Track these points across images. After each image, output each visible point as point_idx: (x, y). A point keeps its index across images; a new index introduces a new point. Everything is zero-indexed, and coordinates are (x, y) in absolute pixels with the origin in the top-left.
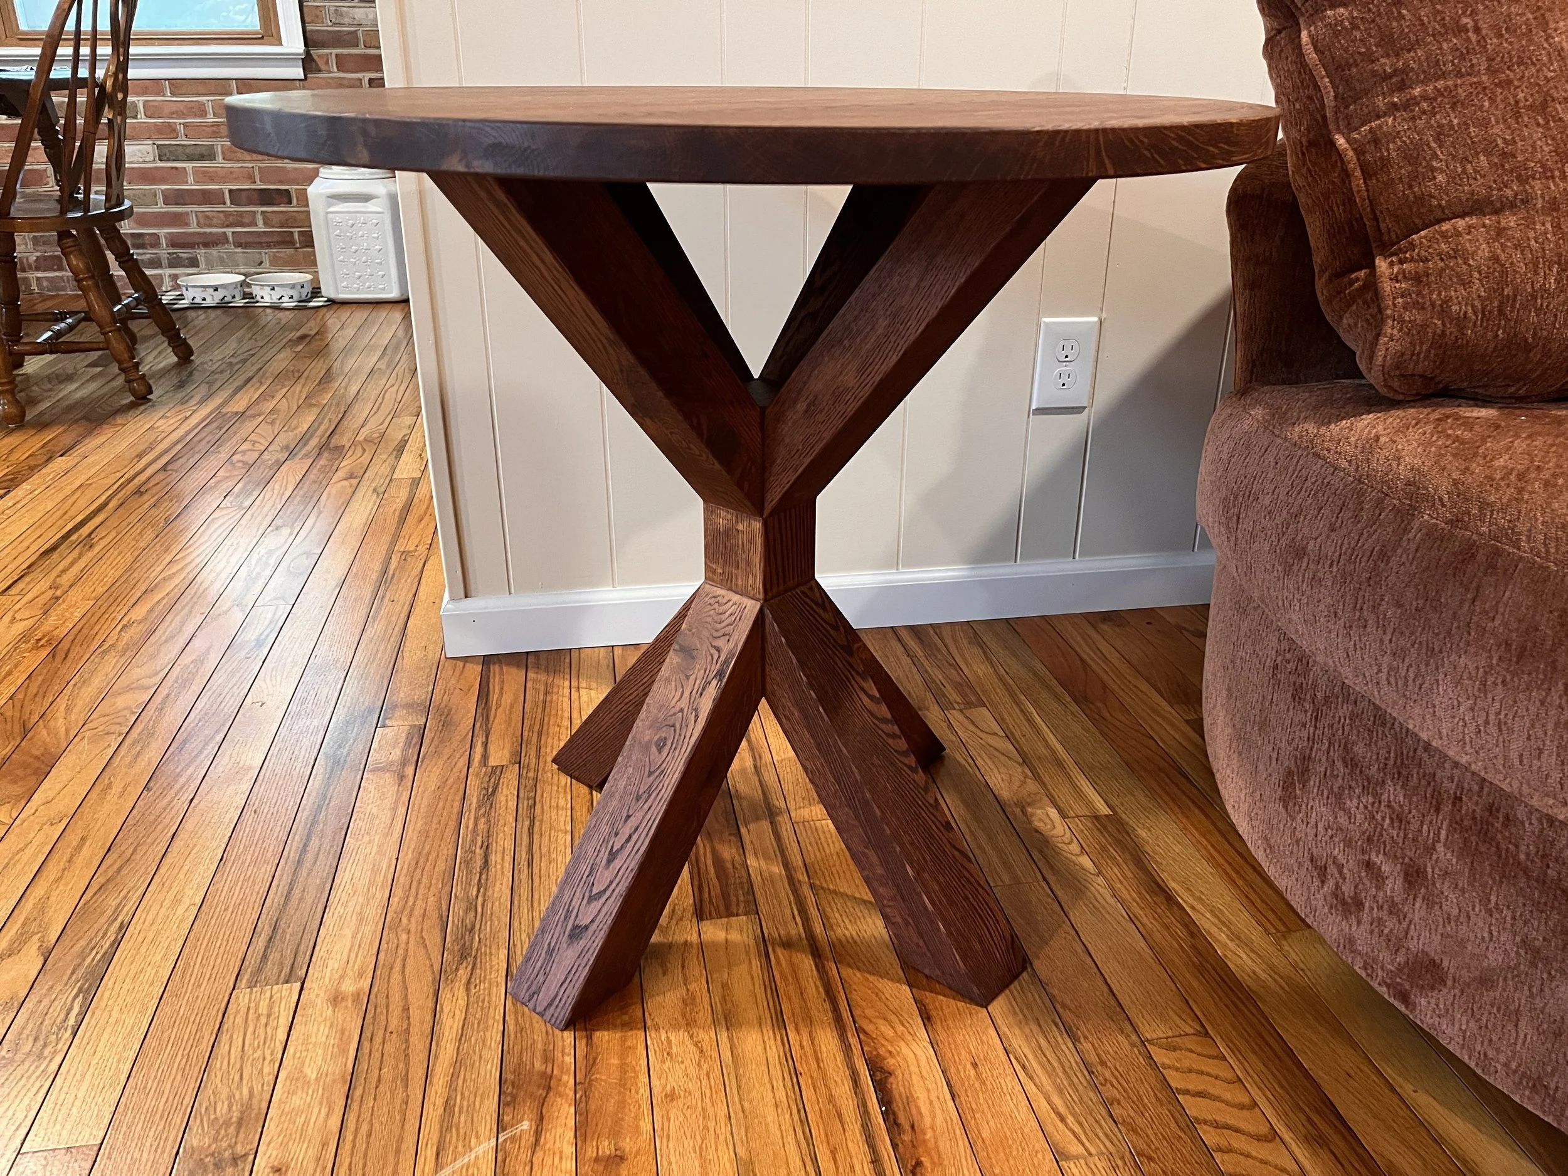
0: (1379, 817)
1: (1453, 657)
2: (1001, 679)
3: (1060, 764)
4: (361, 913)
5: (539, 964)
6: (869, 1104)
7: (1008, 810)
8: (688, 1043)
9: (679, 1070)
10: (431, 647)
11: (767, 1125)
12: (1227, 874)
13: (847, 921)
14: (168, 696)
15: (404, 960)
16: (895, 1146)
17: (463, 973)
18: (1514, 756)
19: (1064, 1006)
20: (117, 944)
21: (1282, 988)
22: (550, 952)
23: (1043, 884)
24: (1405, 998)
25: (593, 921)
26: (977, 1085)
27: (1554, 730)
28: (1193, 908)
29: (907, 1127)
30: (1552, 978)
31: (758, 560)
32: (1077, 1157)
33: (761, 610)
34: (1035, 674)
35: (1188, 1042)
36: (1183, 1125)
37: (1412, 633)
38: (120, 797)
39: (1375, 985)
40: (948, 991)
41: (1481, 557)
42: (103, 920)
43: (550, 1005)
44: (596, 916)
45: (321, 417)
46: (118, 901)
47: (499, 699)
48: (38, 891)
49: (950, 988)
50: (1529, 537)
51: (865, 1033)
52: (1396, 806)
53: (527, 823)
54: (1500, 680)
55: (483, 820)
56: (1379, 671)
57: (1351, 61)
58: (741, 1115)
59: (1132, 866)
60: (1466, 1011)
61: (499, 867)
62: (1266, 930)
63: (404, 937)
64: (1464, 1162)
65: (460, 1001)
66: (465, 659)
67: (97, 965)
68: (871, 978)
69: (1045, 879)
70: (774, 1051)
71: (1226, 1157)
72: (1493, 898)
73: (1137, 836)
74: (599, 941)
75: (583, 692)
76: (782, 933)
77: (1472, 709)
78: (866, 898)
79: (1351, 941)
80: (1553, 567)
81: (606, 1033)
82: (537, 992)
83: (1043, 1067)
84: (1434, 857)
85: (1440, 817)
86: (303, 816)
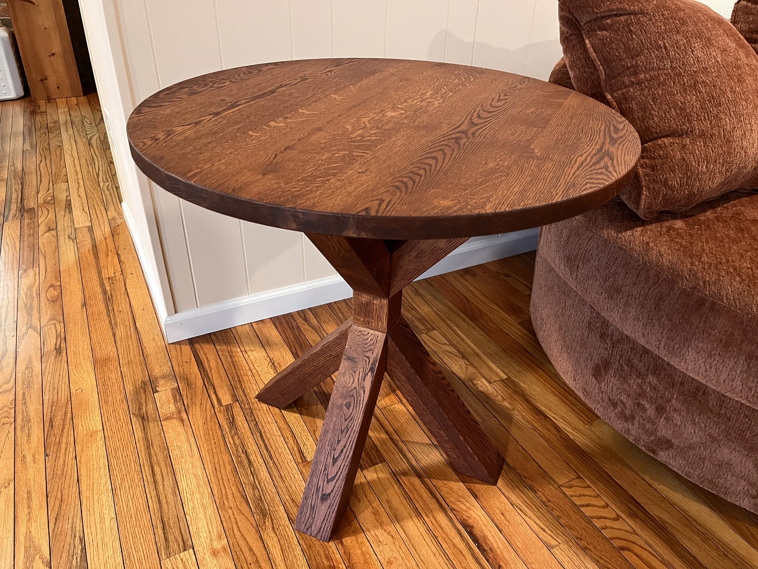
0: (644, 387)
1: (697, 343)
2: (435, 312)
3: (478, 355)
4: (202, 504)
5: (308, 514)
6: (470, 543)
7: (466, 384)
8: (385, 534)
9: (387, 548)
10: (156, 338)
11: (434, 565)
12: (560, 398)
13: (425, 456)
14: (24, 394)
15: (237, 524)
16: (488, 561)
17: (268, 524)
18: (722, 380)
19: (525, 477)
20: (84, 550)
21: (598, 448)
22: (313, 508)
23: (495, 419)
24: (653, 452)
25: (332, 491)
26: (507, 523)
27: (740, 373)
28: (555, 418)
29: (489, 551)
30: (719, 447)
31: (385, 316)
32: (556, 546)
33: (386, 337)
34: (449, 308)
35: (574, 483)
36: (586, 521)
37: (676, 332)
38: (34, 463)
39: (640, 447)
40: (479, 481)
41: (707, 305)
42: (68, 538)
43: (319, 531)
44: (333, 489)
45: (9, 188)
46: (70, 525)
47: (209, 365)
48: (22, 530)
49: (479, 479)
50: (727, 298)
51: (454, 510)
52: (653, 384)
53: (258, 435)
54: (717, 354)
55: (236, 438)
56: (660, 344)
57: (612, 59)
58: (422, 563)
59: (525, 403)
60: (682, 457)
61: (257, 462)
62: (584, 423)
63: (230, 512)
64: (684, 511)
65: (274, 539)
66: (179, 343)
67: (81, 564)
68: (446, 482)
69: (494, 417)
70: (422, 529)
71: (607, 531)
72: (697, 420)
73: (522, 387)
74: (338, 499)
75: (249, 353)
76: (400, 468)
77: (704, 362)
78: (427, 442)
79: (628, 430)
80: (739, 311)
81: (347, 538)
82: (311, 526)
83: (529, 509)
84: (671, 404)
85: (674, 390)
86: (143, 454)
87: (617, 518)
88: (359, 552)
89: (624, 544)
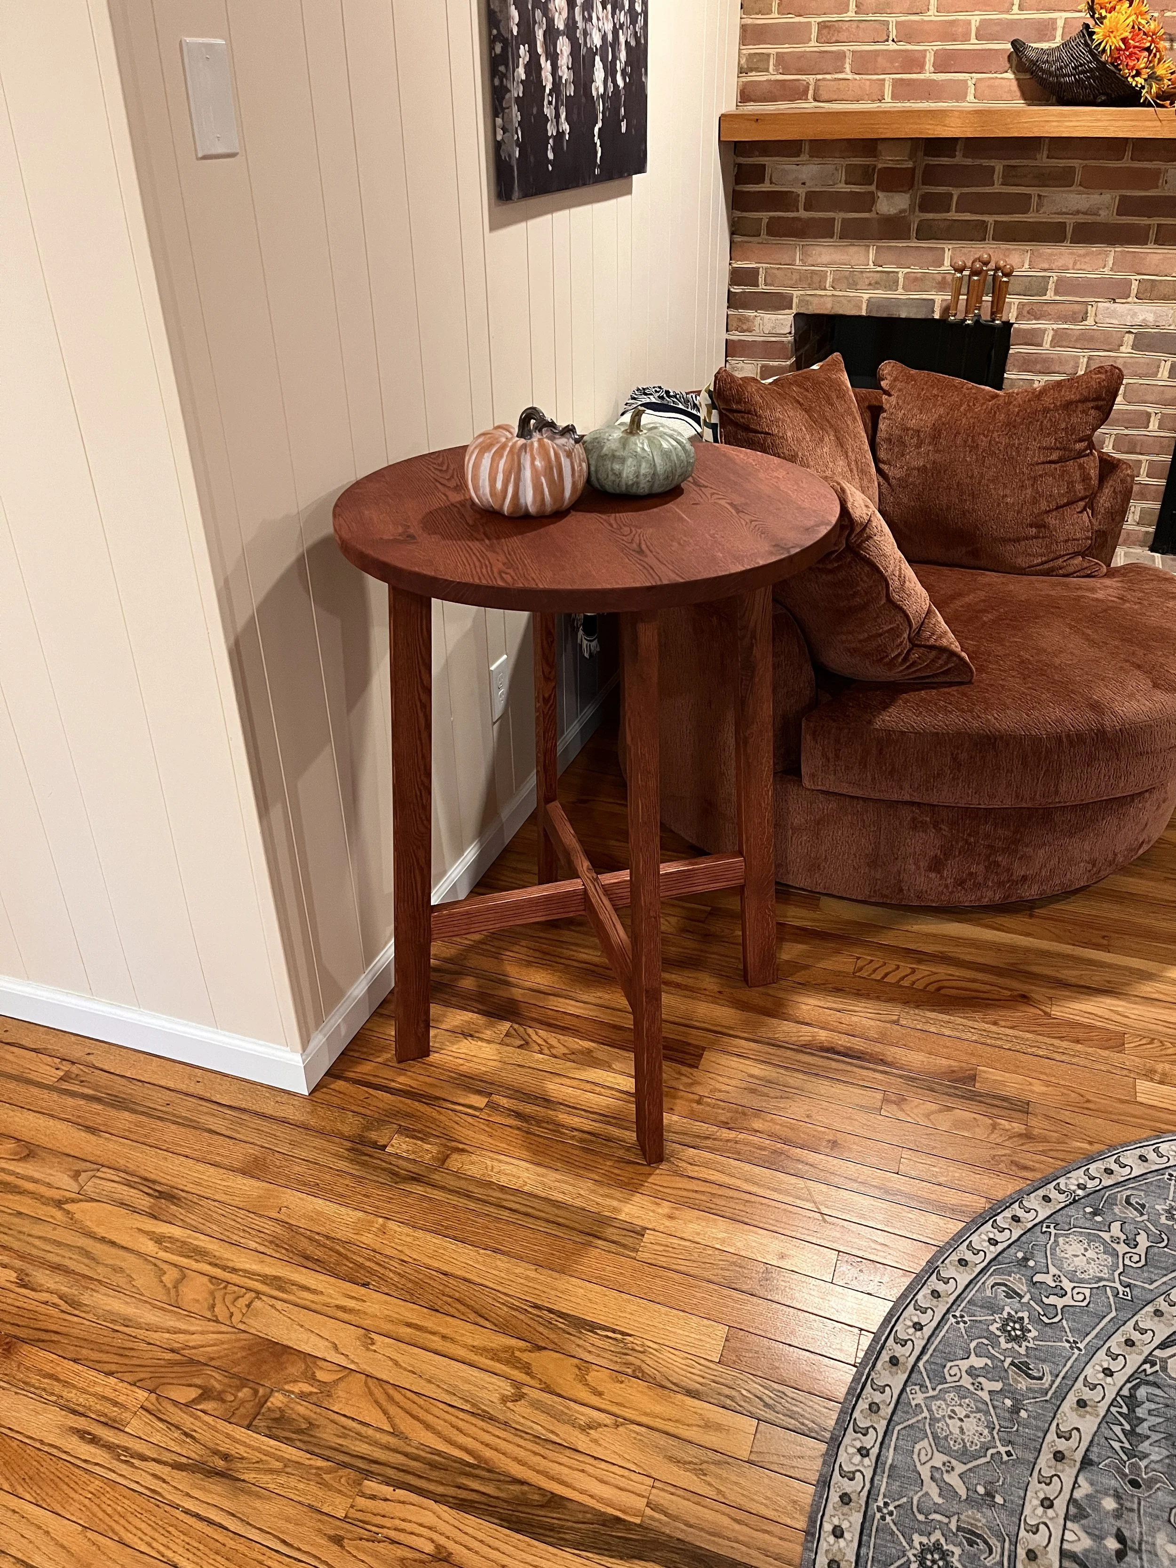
26: (851, 1027)
36: (897, 986)
51: (806, 1045)
55: (544, 1125)
71: (916, 984)
86: (472, 1205)
87: (913, 971)
88: (778, 1127)
89: (936, 985)
